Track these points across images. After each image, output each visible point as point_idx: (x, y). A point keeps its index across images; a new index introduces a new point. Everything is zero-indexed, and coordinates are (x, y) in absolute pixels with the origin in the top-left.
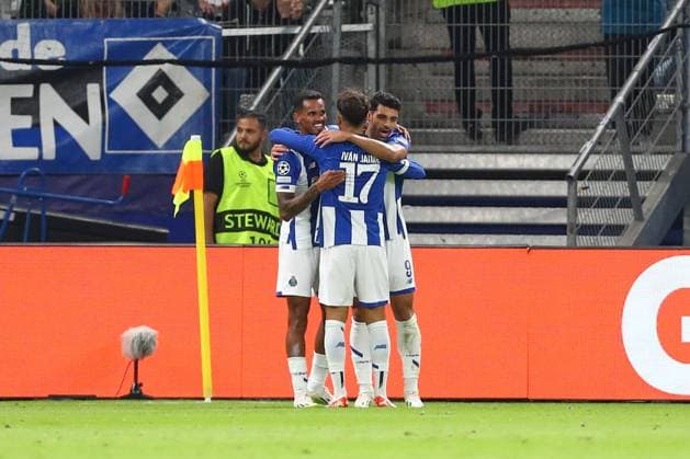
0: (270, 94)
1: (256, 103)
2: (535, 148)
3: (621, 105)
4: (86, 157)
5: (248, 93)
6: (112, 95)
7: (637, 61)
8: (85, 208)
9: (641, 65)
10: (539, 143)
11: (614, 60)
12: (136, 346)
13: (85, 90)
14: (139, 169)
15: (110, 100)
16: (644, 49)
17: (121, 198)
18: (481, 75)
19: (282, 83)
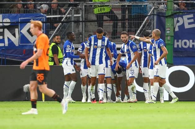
0: (58, 30)
1: (54, 33)
2: (119, 43)
3: (139, 33)
4: (15, 45)
5: (52, 30)
6: (21, 31)
7: (142, 23)
8: (15, 57)
9: (143, 24)
10: (120, 42)
11: (132, 22)
12: (27, 89)
13: (15, 30)
14: (27, 48)
15: (21, 32)
16: (144, 20)
17: (23, 55)
18: (105, 26)
19: (60, 28)
